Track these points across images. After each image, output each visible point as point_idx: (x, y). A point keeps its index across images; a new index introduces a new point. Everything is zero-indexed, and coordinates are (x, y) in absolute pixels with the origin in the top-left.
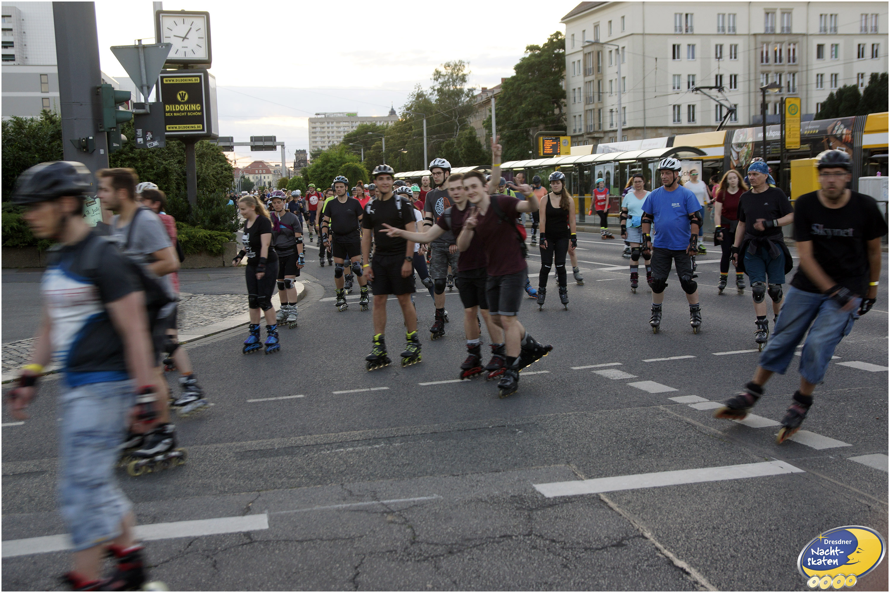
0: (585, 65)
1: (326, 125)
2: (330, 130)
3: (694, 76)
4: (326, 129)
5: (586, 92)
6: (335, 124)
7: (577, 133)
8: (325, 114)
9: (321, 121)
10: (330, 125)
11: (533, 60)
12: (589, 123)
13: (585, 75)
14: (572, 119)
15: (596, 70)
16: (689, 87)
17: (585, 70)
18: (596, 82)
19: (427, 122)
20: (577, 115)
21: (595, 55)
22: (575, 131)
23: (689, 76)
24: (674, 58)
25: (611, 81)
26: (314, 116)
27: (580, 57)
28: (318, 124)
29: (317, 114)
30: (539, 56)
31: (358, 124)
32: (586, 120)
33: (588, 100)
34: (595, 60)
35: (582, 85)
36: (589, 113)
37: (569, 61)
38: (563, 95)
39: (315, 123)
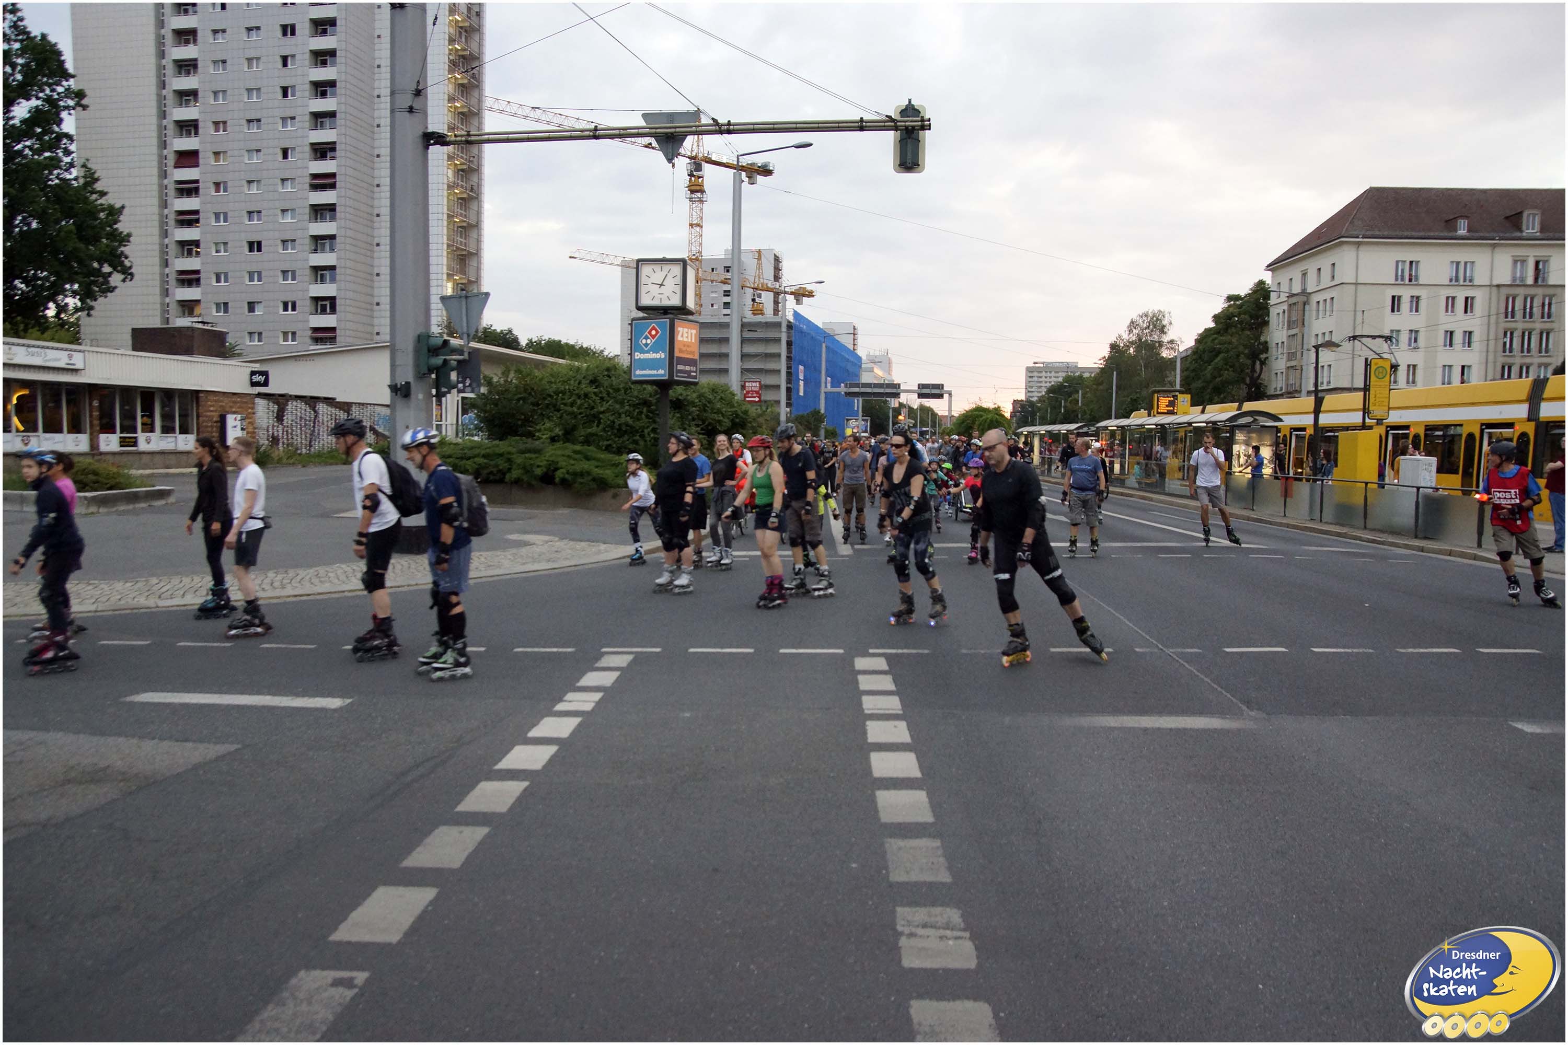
0: (1289, 317)
1: (1044, 374)
2: (1048, 379)
3: (1417, 332)
4: (1043, 379)
5: (1289, 347)
6: (1053, 374)
7: (1279, 392)
8: (1043, 363)
9: (1039, 370)
10: (1048, 374)
11: (1231, 310)
12: (1291, 382)
13: (1289, 328)
14: (1273, 376)
15: (1300, 324)
16: (1410, 345)
17: (1289, 322)
18: (1300, 336)
19: (1117, 374)
20: (1279, 372)
21: (1300, 306)
22: (1276, 389)
23: (1411, 331)
24: (1393, 311)
25: (1317, 335)
26: (1032, 365)
27: (1285, 307)
28: (1036, 374)
29: (1035, 363)
30: (1240, 307)
31: (1064, 374)
32: (1287, 379)
33: (1291, 356)
34: (1301, 312)
35: (1285, 339)
36: (1291, 371)
37: (1273, 312)
38: (1265, 347)
39: (1032, 372)
